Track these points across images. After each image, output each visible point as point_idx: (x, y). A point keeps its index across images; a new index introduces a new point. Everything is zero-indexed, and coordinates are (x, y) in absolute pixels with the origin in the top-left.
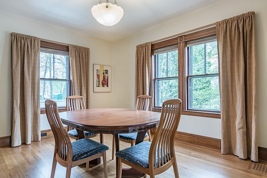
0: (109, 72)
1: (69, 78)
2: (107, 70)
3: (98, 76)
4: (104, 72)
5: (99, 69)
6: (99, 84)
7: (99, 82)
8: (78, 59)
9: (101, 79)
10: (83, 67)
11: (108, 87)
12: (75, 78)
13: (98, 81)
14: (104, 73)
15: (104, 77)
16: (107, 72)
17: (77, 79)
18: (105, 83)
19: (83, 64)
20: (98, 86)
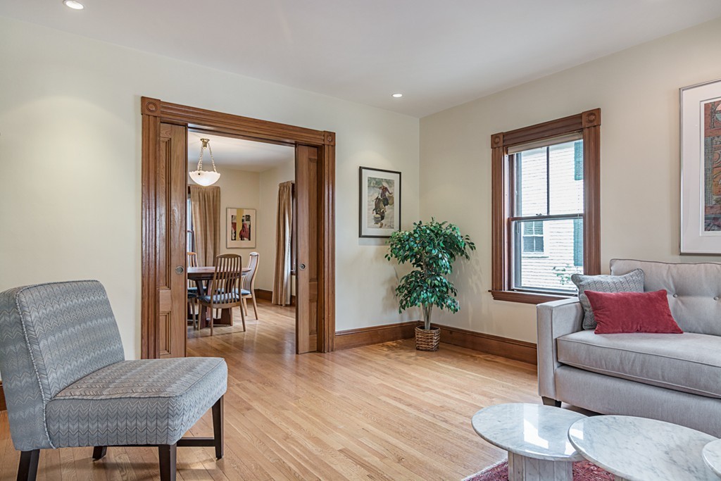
0: (251, 219)
1: (192, 229)
2: (249, 216)
3: (234, 225)
4: (244, 218)
5: (235, 214)
6: (235, 236)
7: (235, 233)
8: (202, 203)
9: (239, 228)
10: (210, 214)
11: (250, 240)
12: (199, 229)
13: (233, 231)
14: (243, 220)
15: (243, 226)
16: (248, 218)
17: (201, 231)
18: (245, 234)
19: (209, 210)
20: (233, 238)
